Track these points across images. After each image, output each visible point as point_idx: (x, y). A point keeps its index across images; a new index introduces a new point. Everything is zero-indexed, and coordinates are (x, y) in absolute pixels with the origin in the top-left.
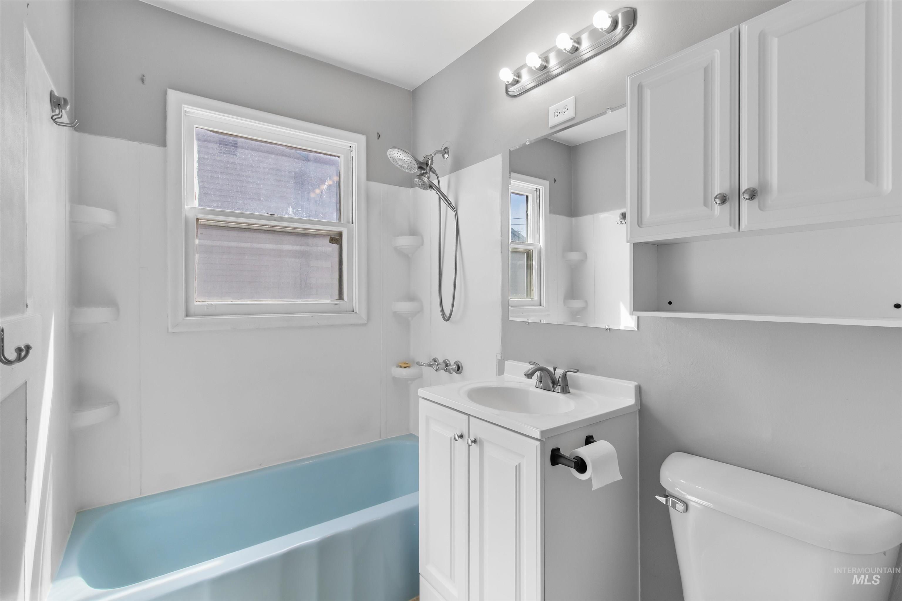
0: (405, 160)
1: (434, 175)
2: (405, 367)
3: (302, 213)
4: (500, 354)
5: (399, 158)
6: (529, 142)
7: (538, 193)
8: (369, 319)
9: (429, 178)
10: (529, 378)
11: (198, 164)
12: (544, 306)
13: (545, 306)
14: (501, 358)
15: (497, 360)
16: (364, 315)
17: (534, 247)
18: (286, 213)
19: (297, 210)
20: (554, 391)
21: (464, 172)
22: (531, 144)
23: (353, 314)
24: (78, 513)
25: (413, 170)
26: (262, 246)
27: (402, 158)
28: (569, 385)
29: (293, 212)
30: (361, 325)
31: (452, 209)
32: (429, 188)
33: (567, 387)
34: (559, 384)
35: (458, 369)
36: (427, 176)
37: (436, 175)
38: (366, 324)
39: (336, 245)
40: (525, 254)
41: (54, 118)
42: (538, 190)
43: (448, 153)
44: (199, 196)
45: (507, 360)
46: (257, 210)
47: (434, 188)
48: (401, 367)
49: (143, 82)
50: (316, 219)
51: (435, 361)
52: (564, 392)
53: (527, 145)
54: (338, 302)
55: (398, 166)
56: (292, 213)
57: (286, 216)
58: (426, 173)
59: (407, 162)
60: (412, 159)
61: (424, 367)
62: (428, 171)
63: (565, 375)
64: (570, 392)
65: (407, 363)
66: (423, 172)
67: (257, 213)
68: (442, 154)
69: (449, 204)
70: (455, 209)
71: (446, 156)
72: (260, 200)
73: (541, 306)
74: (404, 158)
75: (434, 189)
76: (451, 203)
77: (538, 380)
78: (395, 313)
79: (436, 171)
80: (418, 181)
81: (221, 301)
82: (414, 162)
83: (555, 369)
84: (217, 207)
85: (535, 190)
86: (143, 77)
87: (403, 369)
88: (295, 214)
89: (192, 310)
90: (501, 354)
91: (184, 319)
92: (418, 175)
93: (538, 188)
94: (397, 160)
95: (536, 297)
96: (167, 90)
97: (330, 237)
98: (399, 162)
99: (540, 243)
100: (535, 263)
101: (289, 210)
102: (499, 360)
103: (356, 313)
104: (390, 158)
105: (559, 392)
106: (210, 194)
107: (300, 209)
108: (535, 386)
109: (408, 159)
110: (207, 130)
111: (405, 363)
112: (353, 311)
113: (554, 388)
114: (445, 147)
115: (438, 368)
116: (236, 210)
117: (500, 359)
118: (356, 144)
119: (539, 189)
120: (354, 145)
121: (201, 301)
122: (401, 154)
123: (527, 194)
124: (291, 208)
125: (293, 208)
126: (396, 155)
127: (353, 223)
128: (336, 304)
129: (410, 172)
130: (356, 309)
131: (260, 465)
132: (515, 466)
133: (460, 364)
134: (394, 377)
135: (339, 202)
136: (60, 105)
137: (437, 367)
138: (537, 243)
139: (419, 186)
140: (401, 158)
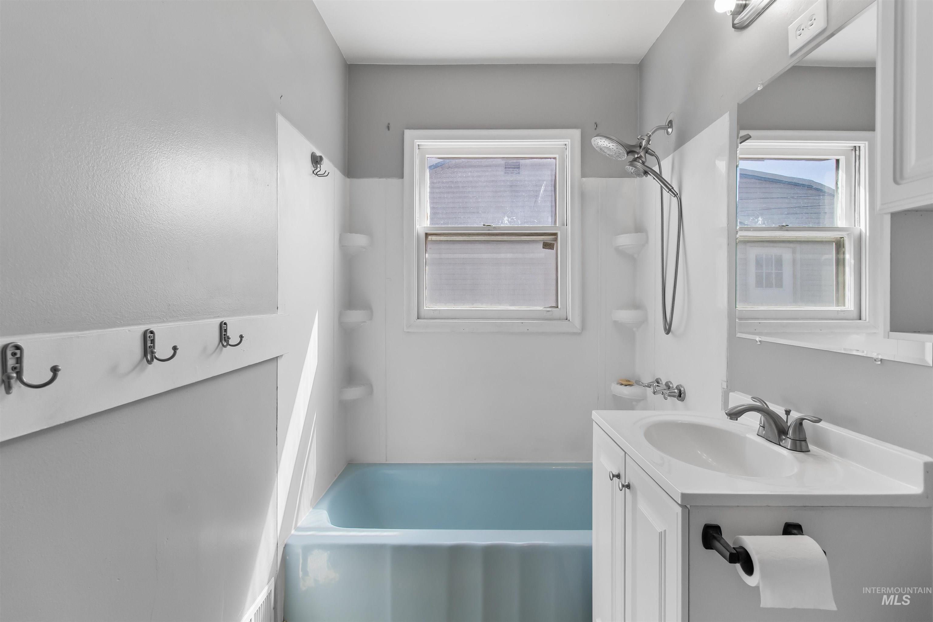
0: (610, 147)
1: (653, 157)
2: (626, 385)
3: (517, 221)
4: (725, 382)
5: (604, 146)
6: (762, 86)
7: (857, 152)
8: (583, 328)
9: (643, 163)
10: (734, 419)
11: (429, 189)
12: (865, 320)
13: (867, 320)
14: (727, 386)
15: (723, 389)
16: (577, 322)
17: (847, 233)
18: (502, 223)
19: (512, 219)
20: (780, 445)
21: (690, 146)
22: (766, 88)
23: (567, 322)
24: (349, 464)
25: (623, 156)
26: (502, 256)
27: (607, 145)
28: (807, 440)
29: (508, 220)
30: (574, 334)
31: (674, 196)
32: (644, 175)
33: (803, 443)
34: (788, 436)
35: (680, 395)
36: (641, 161)
37: (655, 157)
38: (580, 333)
39: (550, 250)
40: (834, 243)
41: (315, 173)
42: (857, 149)
43: (671, 127)
44: (430, 216)
45: (732, 392)
46: (476, 223)
47: (649, 173)
48: (622, 384)
49: (389, 129)
50: (530, 225)
51: (658, 383)
52: (796, 448)
53: (759, 91)
54: (550, 309)
55: (607, 155)
56: (507, 222)
57: (502, 225)
58: (640, 157)
59: (613, 148)
60: (617, 145)
61: (643, 387)
62: (642, 154)
63: (800, 423)
64: (809, 451)
65: (629, 381)
66: (636, 156)
67: (476, 225)
68: (666, 130)
69: (670, 190)
70: (677, 196)
71: (670, 130)
72: (478, 213)
73: (860, 319)
74: (609, 145)
75: (650, 175)
76: (673, 188)
77: (761, 425)
78: (616, 323)
79: (655, 152)
80: (629, 168)
81: (445, 307)
82: (620, 147)
83: (788, 412)
84: (444, 224)
85: (852, 150)
86: (389, 125)
87: (623, 387)
88: (510, 222)
89: (422, 314)
90: (727, 381)
91: (415, 321)
92: (631, 161)
93: (857, 145)
94: (604, 149)
95: (850, 305)
96: (404, 131)
97: (543, 242)
98: (606, 151)
99: (860, 227)
100: (849, 257)
101: (504, 219)
102: (725, 390)
103: (569, 321)
104: (597, 149)
105: (789, 448)
106: (438, 213)
107: (515, 218)
108: (757, 433)
109: (613, 145)
110: (436, 158)
111: (626, 381)
112: (567, 319)
113: (780, 440)
114: (670, 120)
115: (655, 391)
116: (459, 225)
117: (726, 388)
118: (569, 140)
119: (859, 147)
120: (568, 142)
121: (430, 307)
122: (604, 142)
123: (837, 157)
124: (506, 217)
125: (508, 217)
126: (600, 143)
127: (567, 226)
128: (548, 311)
129: (621, 160)
130: (570, 318)
131: (475, 459)
132: (659, 533)
133: (682, 389)
134: (614, 395)
135: (554, 205)
136: (317, 161)
137: (654, 389)
138: (855, 226)
139: (632, 174)
140: (605, 145)
